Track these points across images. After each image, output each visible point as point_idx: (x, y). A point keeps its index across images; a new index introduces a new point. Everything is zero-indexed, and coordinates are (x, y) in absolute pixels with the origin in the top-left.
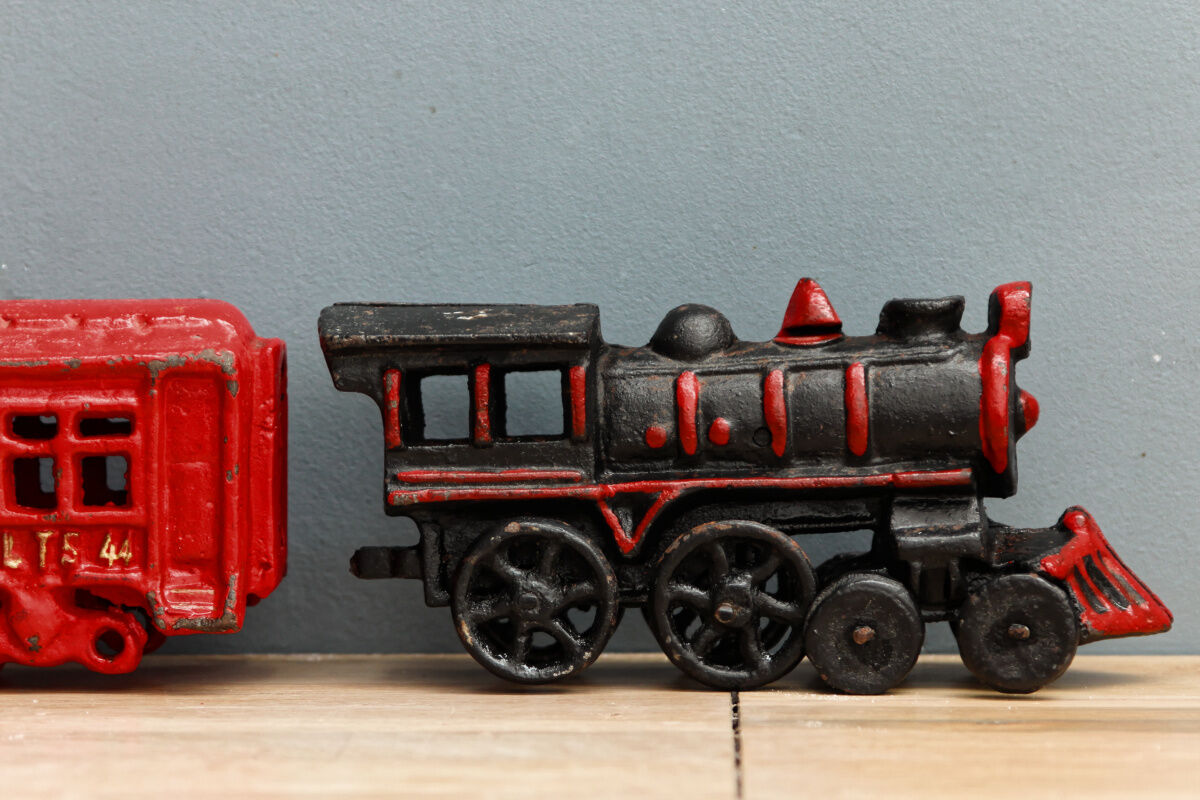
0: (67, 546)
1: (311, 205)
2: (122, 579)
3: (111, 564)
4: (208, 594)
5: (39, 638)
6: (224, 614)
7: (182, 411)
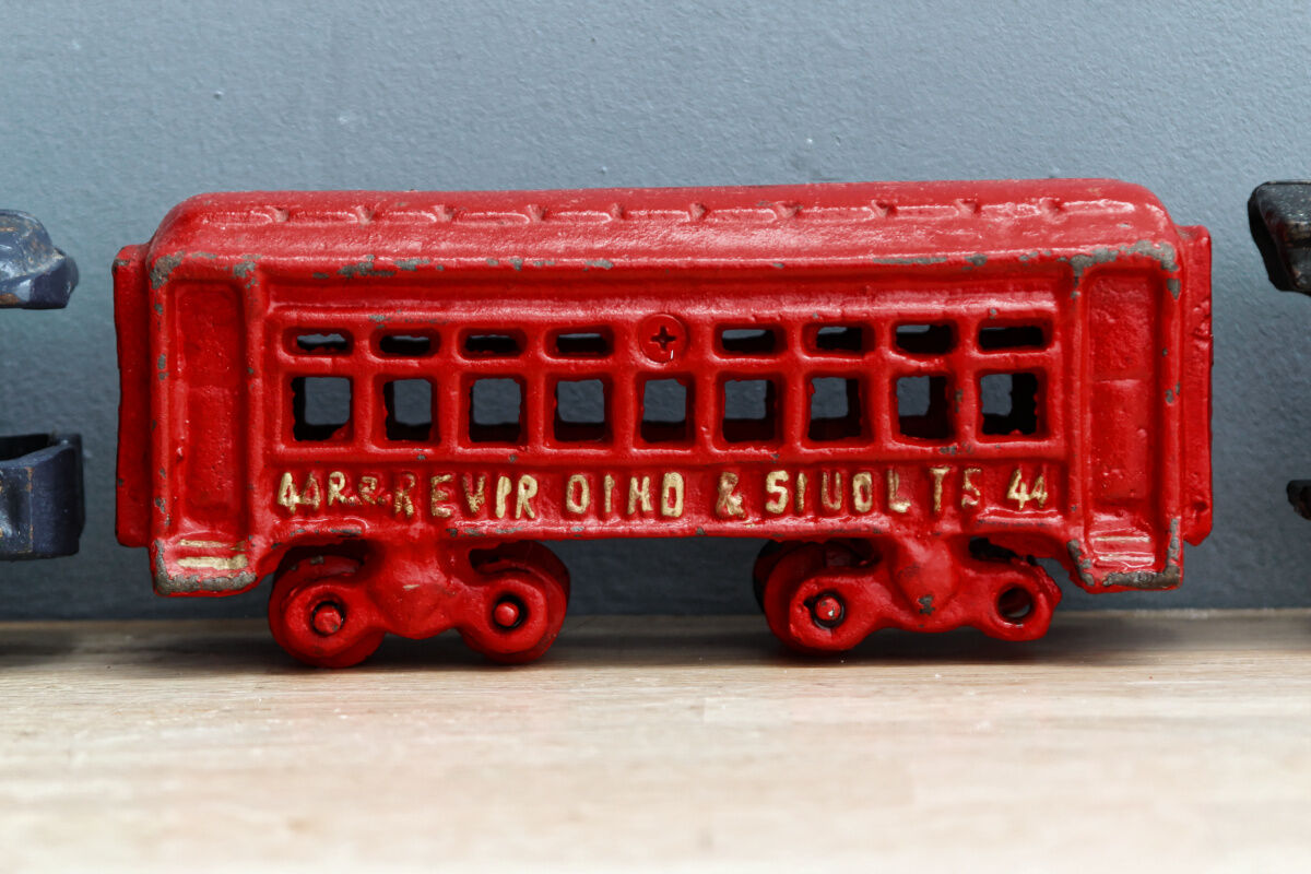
0: (968, 485)
1: (1189, 61)
2: (1037, 525)
3: (1021, 507)
4: (1143, 543)
5: (933, 597)
6: (1167, 566)
7: (1108, 317)
